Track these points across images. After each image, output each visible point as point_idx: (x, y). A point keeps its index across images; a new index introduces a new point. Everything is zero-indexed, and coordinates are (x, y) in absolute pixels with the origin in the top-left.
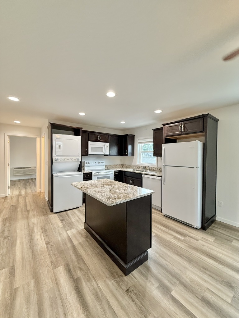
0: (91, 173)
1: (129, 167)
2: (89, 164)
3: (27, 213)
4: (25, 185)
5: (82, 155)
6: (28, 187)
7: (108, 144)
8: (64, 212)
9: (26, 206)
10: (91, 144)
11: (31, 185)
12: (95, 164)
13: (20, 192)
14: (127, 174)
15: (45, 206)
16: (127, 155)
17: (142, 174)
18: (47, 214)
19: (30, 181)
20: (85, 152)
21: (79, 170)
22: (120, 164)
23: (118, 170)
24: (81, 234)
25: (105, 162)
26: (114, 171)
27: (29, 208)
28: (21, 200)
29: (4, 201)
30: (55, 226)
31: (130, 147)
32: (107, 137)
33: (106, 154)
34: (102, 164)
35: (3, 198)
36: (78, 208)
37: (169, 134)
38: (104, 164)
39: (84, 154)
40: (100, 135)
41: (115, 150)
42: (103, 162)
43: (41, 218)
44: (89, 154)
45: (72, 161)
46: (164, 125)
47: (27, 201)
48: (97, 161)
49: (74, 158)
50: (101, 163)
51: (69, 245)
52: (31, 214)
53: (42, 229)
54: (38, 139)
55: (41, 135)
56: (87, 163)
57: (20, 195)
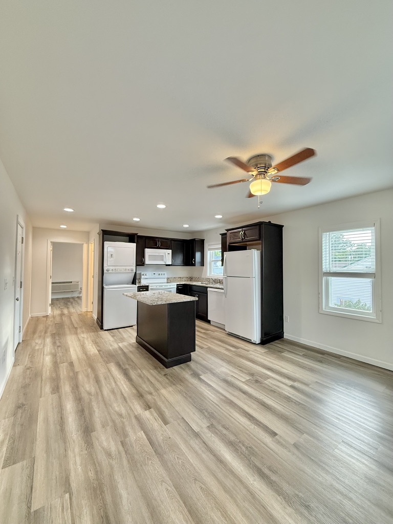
0: (148, 286)
1: (198, 280)
2: (146, 276)
3: (75, 330)
4: (66, 304)
5: (137, 265)
6: (71, 306)
7: (170, 251)
8: (116, 330)
9: (72, 323)
10: (148, 251)
11: (73, 304)
12: (153, 276)
13: (62, 311)
14: (194, 289)
15: (94, 324)
16: (194, 265)
17: (207, 287)
18: (97, 331)
19: (71, 300)
20: (140, 261)
21: (134, 282)
22: (188, 277)
23: (181, 283)
24: (132, 346)
25: (167, 273)
26: (177, 285)
27: (76, 326)
28: (65, 319)
29: (47, 320)
30: (106, 340)
31: (198, 255)
32: (169, 242)
33: (167, 264)
34: (163, 276)
35: (44, 317)
36: (132, 326)
37: (233, 241)
38: (166, 276)
39: (141, 264)
40: (160, 240)
41: (180, 259)
42: (164, 274)
43: (91, 334)
44: (147, 263)
45: (125, 271)
46: (228, 230)
47: (73, 320)
48: (157, 273)
49: (127, 268)
50: (162, 274)
51: (120, 352)
52: (79, 331)
53: (92, 341)
54: (85, 246)
55: (89, 241)
56: (143, 275)
57: (62, 315)
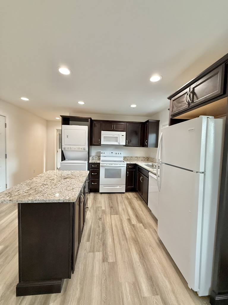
0: (99, 163)
2: (104, 155)
5: (90, 145)
7: (124, 133)
10: (105, 134)
12: (111, 155)
16: (146, 146)
17: (149, 172)
20: (97, 141)
22: (145, 156)
25: (123, 153)
26: (127, 164)
31: (151, 137)
32: (124, 125)
34: (120, 155)
39: (98, 144)
40: (115, 124)
41: (135, 140)
42: (121, 154)
45: (78, 150)
46: (170, 98)
48: (114, 152)
49: (81, 147)
50: (118, 154)
56: (102, 153)
